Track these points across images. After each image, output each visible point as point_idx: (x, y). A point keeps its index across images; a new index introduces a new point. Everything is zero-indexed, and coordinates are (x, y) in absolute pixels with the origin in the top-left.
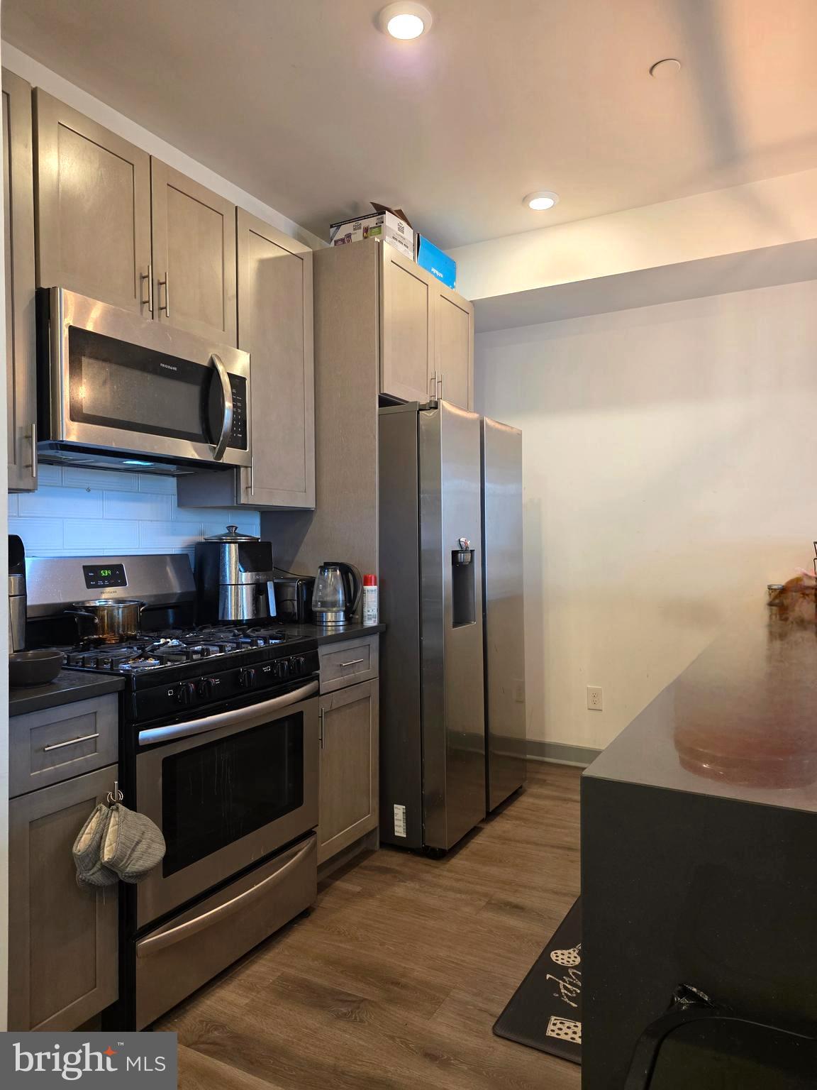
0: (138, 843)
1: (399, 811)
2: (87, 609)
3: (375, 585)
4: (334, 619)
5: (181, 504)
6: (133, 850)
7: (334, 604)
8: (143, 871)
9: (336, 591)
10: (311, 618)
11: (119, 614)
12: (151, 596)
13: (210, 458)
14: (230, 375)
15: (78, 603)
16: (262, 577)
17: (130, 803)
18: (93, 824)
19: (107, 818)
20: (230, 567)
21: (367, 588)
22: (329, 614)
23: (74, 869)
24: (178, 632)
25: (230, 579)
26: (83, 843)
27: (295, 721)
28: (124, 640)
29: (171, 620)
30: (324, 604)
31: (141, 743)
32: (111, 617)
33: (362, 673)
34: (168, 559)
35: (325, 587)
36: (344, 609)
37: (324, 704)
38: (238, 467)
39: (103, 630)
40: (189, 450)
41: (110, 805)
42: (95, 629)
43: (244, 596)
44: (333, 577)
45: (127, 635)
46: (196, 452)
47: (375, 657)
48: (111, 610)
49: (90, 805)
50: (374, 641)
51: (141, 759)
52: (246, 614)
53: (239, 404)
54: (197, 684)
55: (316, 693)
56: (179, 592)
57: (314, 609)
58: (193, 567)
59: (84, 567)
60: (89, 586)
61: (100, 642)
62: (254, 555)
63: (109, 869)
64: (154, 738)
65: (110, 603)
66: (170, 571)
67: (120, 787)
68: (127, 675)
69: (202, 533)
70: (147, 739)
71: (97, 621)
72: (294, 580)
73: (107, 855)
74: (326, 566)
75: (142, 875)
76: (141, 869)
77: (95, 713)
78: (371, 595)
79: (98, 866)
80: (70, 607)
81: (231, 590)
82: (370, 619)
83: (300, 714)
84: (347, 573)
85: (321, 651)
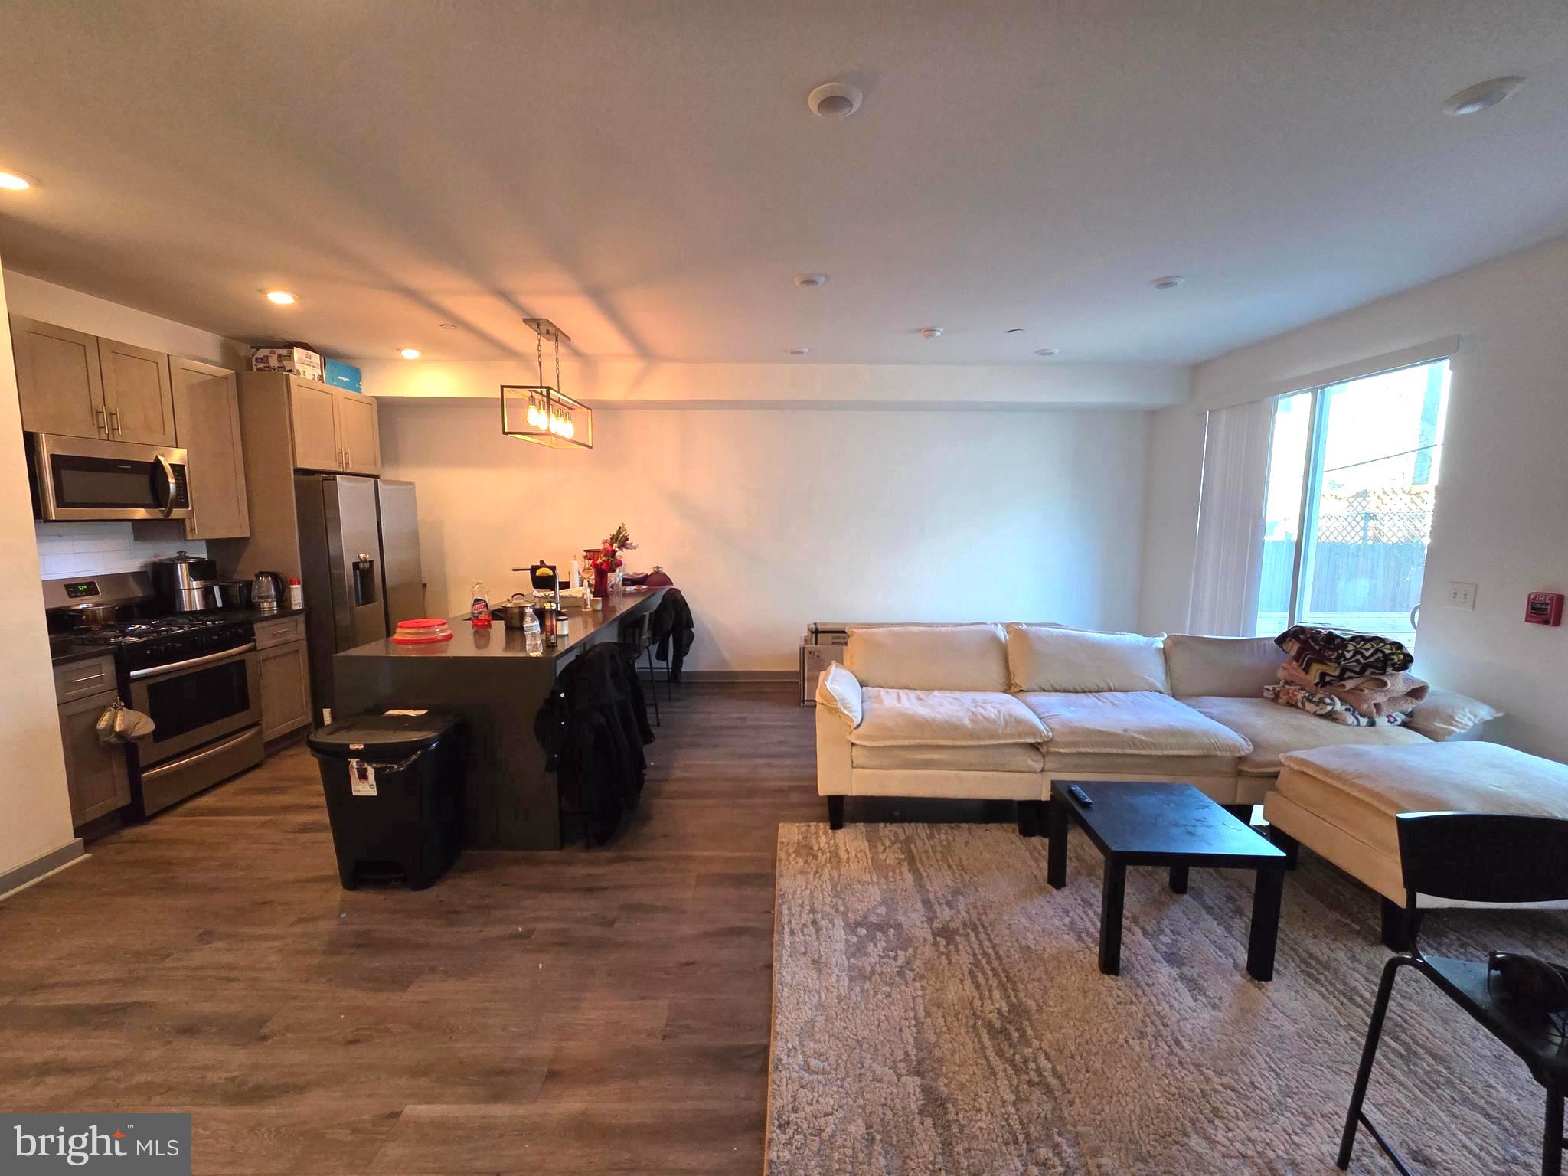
0: (137, 723)
1: (327, 712)
2: (75, 610)
3: (299, 584)
4: (269, 607)
6: (134, 727)
7: (268, 597)
9: (269, 590)
10: (252, 607)
11: (100, 611)
12: (119, 600)
13: (160, 516)
14: (171, 465)
15: (64, 608)
16: (209, 584)
17: (129, 706)
18: (107, 716)
19: (116, 714)
20: (183, 579)
21: (292, 586)
22: (265, 603)
23: (98, 737)
24: (146, 620)
25: (183, 585)
26: (103, 724)
27: (240, 665)
28: (105, 627)
29: (138, 614)
30: (260, 598)
31: (132, 677)
32: (94, 614)
33: (292, 636)
34: (129, 576)
35: (260, 587)
36: (276, 600)
37: (262, 656)
38: (183, 520)
39: (89, 622)
40: (141, 514)
41: (116, 708)
43: (196, 596)
44: (266, 581)
45: (107, 624)
46: (148, 515)
47: (302, 627)
48: (93, 610)
49: (102, 710)
50: (301, 618)
51: (133, 686)
52: (198, 607)
53: (181, 482)
54: (166, 647)
55: (254, 649)
56: (141, 596)
57: (253, 601)
58: (151, 580)
59: (65, 585)
60: (72, 597)
61: (89, 630)
62: (198, 570)
63: (121, 735)
64: (140, 674)
65: (90, 606)
66: (132, 583)
67: (121, 699)
68: (116, 645)
69: (157, 556)
70: (136, 675)
71: (84, 617)
72: (236, 583)
73: (118, 729)
74: (261, 574)
75: (141, 738)
76: (140, 735)
77: (100, 664)
78: (296, 594)
79: (113, 734)
80: (59, 610)
81: (185, 594)
82: (296, 606)
83: (243, 661)
84: (276, 578)
85: (255, 626)
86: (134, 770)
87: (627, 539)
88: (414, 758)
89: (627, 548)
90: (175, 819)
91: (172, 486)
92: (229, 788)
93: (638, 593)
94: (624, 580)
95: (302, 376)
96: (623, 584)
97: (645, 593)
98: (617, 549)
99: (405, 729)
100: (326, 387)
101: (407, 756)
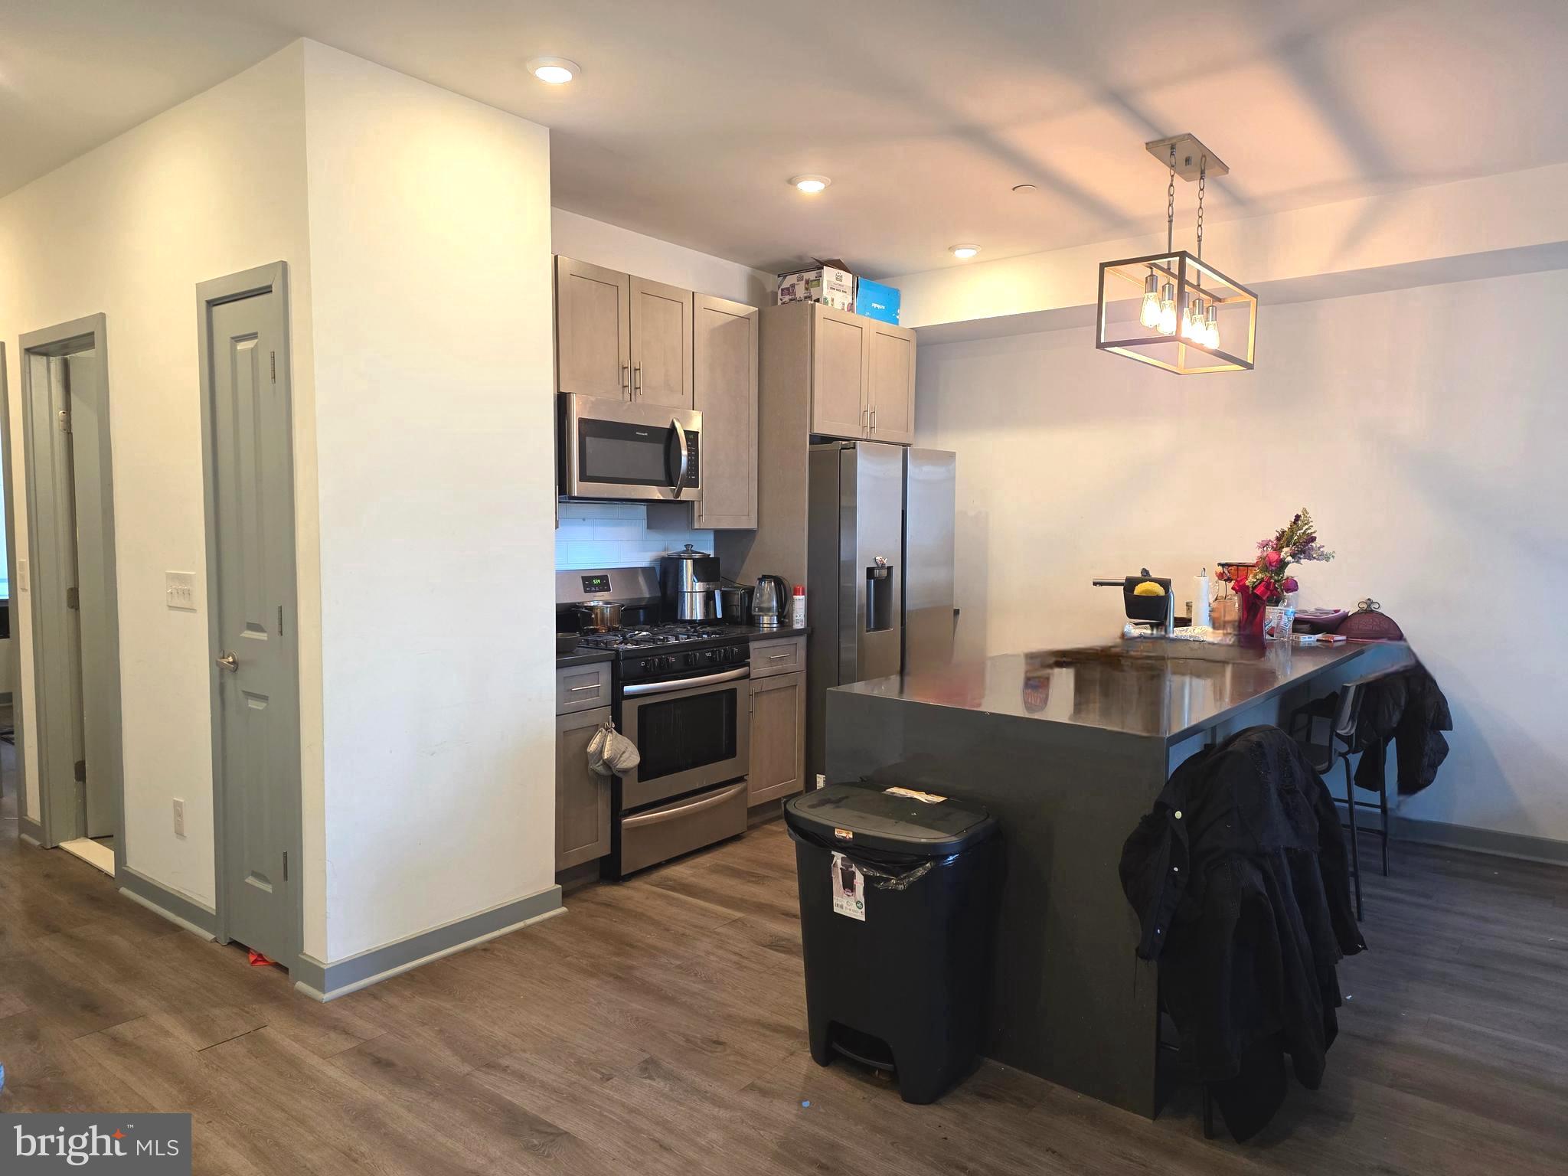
0: (624, 752)
1: (820, 779)
2: (586, 607)
3: (803, 594)
4: (769, 622)
5: (649, 527)
6: (621, 757)
7: (769, 610)
8: (626, 769)
9: (770, 600)
10: (752, 621)
11: (607, 612)
12: (627, 599)
13: (671, 497)
14: (686, 432)
15: (579, 603)
16: (711, 586)
17: (619, 729)
18: (597, 739)
19: (605, 736)
20: (687, 578)
21: (796, 597)
22: (765, 618)
23: (587, 763)
24: (648, 627)
25: (687, 587)
26: (592, 747)
27: (729, 695)
28: (610, 630)
29: (642, 618)
30: (761, 609)
31: (625, 694)
32: (602, 614)
33: (790, 666)
34: (640, 571)
35: (761, 596)
36: (777, 614)
37: (755, 687)
38: (693, 502)
39: (597, 623)
40: (655, 493)
41: (607, 729)
42: (591, 621)
43: (698, 601)
44: (768, 587)
45: (613, 627)
46: (661, 494)
47: (802, 653)
48: (602, 609)
49: (596, 728)
50: (802, 641)
51: (625, 703)
52: (699, 615)
53: (693, 453)
54: (660, 660)
55: (747, 676)
56: (648, 596)
57: (753, 613)
58: (658, 577)
59: (583, 577)
60: (586, 591)
61: (595, 631)
62: (706, 569)
63: (607, 764)
64: (634, 692)
65: (601, 604)
66: (641, 580)
67: (613, 720)
68: (617, 651)
69: (666, 549)
70: (629, 692)
71: (593, 616)
72: (738, 589)
73: (606, 756)
74: (764, 579)
75: (625, 771)
76: (626, 767)
77: (598, 672)
78: (799, 603)
79: (601, 762)
80: (574, 605)
81: (687, 596)
82: (797, 623)
83: (734, 690)
84: (779, 582)
85: (753, 645)
86: (617, 813)
87: (1313, 539)
88: (920, 872)
89: (1310, 558)
90: (647, 886)
91: (684, 460)
92: (705, 860)
93: (1326, 647)
94: (1297, 621)
95: (830, 305)
96: (1295, 630)
97: (1340, 649)
98: (1290, 559)
99: (914, 821)
100: (855, 318)
101: (912, 867)
